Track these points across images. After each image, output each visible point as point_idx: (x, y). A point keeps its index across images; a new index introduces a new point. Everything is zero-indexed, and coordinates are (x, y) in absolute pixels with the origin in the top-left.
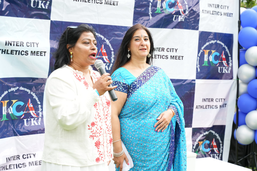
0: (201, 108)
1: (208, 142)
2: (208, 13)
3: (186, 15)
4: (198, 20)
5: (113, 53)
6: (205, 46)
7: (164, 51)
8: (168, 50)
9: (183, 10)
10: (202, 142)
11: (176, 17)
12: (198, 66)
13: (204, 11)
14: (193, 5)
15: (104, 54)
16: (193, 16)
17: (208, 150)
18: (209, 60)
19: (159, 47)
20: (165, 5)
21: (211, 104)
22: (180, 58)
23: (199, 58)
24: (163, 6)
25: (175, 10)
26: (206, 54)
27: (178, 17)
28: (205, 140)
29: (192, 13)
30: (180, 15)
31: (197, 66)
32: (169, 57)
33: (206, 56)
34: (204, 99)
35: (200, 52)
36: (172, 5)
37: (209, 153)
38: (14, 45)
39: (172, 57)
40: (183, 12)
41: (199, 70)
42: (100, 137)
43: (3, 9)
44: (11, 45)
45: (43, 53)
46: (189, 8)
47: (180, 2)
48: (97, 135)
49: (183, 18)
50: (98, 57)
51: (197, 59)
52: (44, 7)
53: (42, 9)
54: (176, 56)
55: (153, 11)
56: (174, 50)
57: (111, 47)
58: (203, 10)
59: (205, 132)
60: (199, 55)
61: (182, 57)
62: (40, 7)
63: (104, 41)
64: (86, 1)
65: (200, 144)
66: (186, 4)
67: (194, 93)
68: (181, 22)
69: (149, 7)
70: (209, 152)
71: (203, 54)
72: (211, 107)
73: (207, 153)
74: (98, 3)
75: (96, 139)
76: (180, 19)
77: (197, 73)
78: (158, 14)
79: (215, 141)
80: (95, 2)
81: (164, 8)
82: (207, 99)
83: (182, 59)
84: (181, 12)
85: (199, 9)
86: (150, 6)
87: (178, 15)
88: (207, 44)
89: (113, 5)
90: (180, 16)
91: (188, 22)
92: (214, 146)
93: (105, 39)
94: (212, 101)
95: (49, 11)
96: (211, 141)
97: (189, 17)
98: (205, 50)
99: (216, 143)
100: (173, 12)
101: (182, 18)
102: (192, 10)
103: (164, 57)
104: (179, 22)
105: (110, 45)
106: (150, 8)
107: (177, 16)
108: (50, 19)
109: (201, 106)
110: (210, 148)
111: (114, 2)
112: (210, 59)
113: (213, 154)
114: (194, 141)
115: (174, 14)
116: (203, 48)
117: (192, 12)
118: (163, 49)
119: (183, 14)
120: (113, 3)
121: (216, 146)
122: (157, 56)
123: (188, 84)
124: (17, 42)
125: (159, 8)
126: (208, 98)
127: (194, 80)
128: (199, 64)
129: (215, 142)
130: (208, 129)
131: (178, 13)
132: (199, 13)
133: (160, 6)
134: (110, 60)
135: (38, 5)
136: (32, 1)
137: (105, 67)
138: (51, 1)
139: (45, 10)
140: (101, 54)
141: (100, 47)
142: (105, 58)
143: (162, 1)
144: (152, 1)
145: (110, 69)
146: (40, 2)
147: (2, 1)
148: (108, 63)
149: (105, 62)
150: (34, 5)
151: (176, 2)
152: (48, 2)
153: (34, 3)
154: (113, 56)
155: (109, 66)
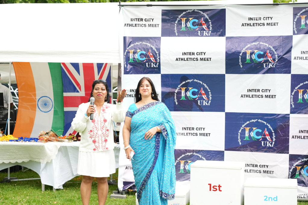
2: (301, 59)
4: (290, 66)
5: (210, 93)
6: (299, 86)
7: (259, 92)
8: (263, 91)
9: (272, 59)
10: (300, 167)
12: (293, 103)
16: (284, 63)
18: (303, 98)
19: (254, 89)
22: (273, 96)
24: (252, 57)
28: (305, 166)
29: (283, 60)
30: (270, 62)
32: (264, 96)
33: (300, 94)
34: (301, 131)
35: (294, 92)
36: (260, 56)
39: (266, 96)
41: (293, 106)
42: (96, 138)
46: (279, 57)
47: (269, 53)
48: (93, 137)
50: (199, 97)
51: (291, 98)
52: (155, 66)
54: (269, 95)
56: (268, 91)
57: (208, 89)
58: (295, 57)
60: (293, 94)
61: (275, 96)
62: (152, 66)
65: (298, 169)
66: (275, 54)
67: (289, 125)
68: (272, 68)
69: (239, 59)
74: (195, 60)
75: (93, 139)
76: (270, 65)
78: (248, 63)
80: (193, 60)
81: (253, 58)
82: (305, 131)
83: (275, 98)
85: (291, 57)
88: (301, 84)
90: (270, 64)
97: (280, 63)
98: (299, 90)
101: (271, 65)
102: (282, 58)
103: (259, 96)
104: (269, 69)
105: (207, 88)
107: (268, 64)
108: (160, 73)
109: (299, 136)
112: (305, 97)
114: (291, 165)
115: (264, 62)
116: (296, 88)
118: (259, 90)
119: (273, 62)
120: (207, 59)
122: (254, 96)
123: (281, 117)
125: (248, 59)
127: (289, 115)
130: (306, 157)
132: (291, 59)
133: (249, 57)
134: (208, 98)
135: (151, 65)
136: (147, 64)
137: (205, 103)
138: (159, 63)
139: (156, 68)
140: (201, 94)
141: (199, 90)
142: (204, 97)
143: (251, 54)
144: (241, 55)
145: (209, 105)
146: (152, 64)
147: (127, 65)
148: (207, 100)
149: (204, 100)
150: (148, 66)
151: (265, 53)
152: (158, 63)
153: (148, 64)
154: (210, 95)
155: (208, 103)
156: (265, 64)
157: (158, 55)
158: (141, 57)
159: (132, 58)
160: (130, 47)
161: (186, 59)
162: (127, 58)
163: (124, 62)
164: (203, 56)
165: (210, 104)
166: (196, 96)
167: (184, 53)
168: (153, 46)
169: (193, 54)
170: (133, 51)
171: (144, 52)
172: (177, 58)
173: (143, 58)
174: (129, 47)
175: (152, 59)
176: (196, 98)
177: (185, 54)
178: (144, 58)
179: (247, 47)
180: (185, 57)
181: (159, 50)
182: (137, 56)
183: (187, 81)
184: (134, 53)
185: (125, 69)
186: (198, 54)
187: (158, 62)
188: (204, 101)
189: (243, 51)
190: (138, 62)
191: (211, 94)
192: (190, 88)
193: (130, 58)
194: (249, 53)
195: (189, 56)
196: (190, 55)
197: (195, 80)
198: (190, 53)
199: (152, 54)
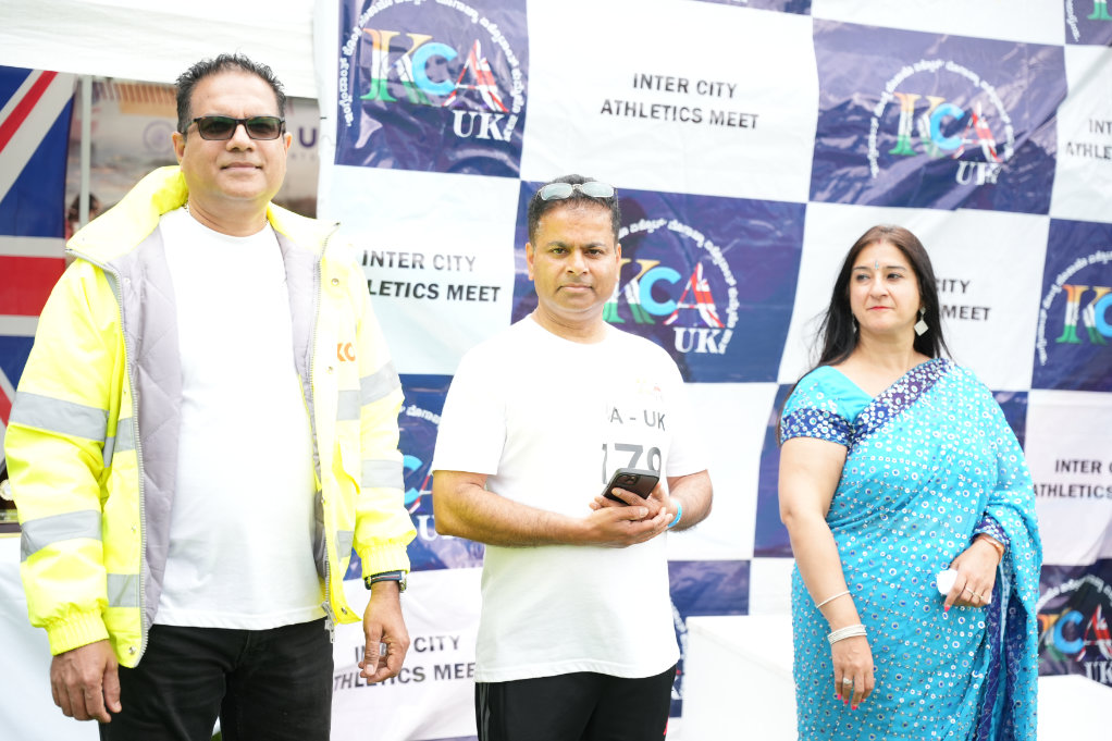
0: (1052, 494)
1: (1076, 617)
2: (1088, 154)
3: (1005, 162)
4: (1050, 181)
5: (733, 293)
6: (1071, 271)
9: (993, 144)
10: (1053, 618)
11: (967, 168)
12: (1043, 343)
13: (1074, 147)
14: (1031, 125)
15: (703, 297)
16: (1029, 167)
17: (1077, 646)
18: (1080, 322)
20: (926, 125)
21: (1090, 479)
22: (976, 313)
23: (1044, 315)
24: (920, 128)
25: (966, 145)
26: (1074, 301)
27: (976, 168)
28: (1065, 611)
29: (1028, 153)
31: (1037, 341)
33: (1072, 306)
34: (1063, 463)
35: (1052, 294)
36: (952, 128)
37: (1081, 658)
38: (391, 265)
39: (950, 312)
40: (995, 151)
41: (1043, 357)
43: (360, 144)
44: (381, 263)
45: (491, 292)
46: (1017, 137)
47: (983, 115)
49: (993, 172)
50: (681, 309)
51: (1039, 319)
52: (497, 136)
53: (491, 143)
54: (963, 309)
55: (884, 147)
56: (958, 286)
57: (727, 273)
58: (1070, 144)
59: (1065, 581)
60: (1047, 304)
61: (987, 310)
62: (483, 135)
63: (704, 251)
64: (644, 113)
65: (1046, 626)
66: (1004, 125)
68: (987, 185)
69: (867, 131)
70: (1079, 653)
71: (1060, 301)
72: (1092, 492)
73: (1073, 656)
74: (688, 119)
76: (984, 174)
77: (1037, 367)
78: (901, 157)
79: (1103, 615)
80: (678, 115)
81: (923, 135)
82: (1076, 462)
83: (986, 318)
84: (986, 152)
86: (874, 131)
87: (973, 160)
88: (1080, 264)
89: (741, 125)
90: (981, 166)
91: (1011, 187)
92: (1098, 634)
93: (709, 245)
94: (1096, 471)
95: (515, 149)
96: (1089, 614)
97: (1015, 167)
98: (1069, 288)
99: (1107, 621)
100: (958, 150)
101: (989, 173)
102: (1028, 143)
104: (980, 187)
105: (725, 267)
106: (872, 138)
107: (973, 164)
108: (515, 175)
109: (1053, 487)
110: (1083, 639)
111: (744, 117)
112: (1086, 318)
113: (1093, 661)
115: (963, 158)
116: (1062, 279)
117: (1027, 150)
119: (993, 159)
120: (741, 121)
121: (1106, 634)
124: (401, 254)
125: (904, 136)
126: (1080, 458)
127: (1024, 395)
128: (1046, 337)
129: (1103, 620)
130: (1077, 572)
131: (976, 155)
132: (1055, 153)
133: (910, 128)
134: (723, 318)
135: (477, 129)
136: (459, 115)
137: (706, 343)
138: (522, 116)
139: (501, 145)
140: (693, 297)
141: (687, 274)
142: (706, 310)
143: (918, 112)
144: (879, 110)
145: (722, 349)
146: (486, 117)
147: (357, 116)
148: (714, 328)
149: (704, 325)
150: (464, 130)
151: (968, 114)
152: (513, 120)
153: (466, 119)
154: (734, 304)
155: (718, 339)
156: (963, 165)
157: (516, 73)
158: (430, 78)
159: (384, 77)
160: (372, 11)
161: (647, 112)
162: (359, 77)
163: (340, 94)
164: (722, 104)
165: (730, 346)
166: (668, 307)
167: (644, 77)
168: (492, 21)
169: (683, 87)
170: (392, 39)
171: (448, 52)
172: (608, 102)
173: (442, 81)
174: (369, 10)
175: (487, 90)
176: (669, 316)
177: (645, 85)
178: (449, 85)
179: (899, 79)
180: (646, 97)
181: (521, 47)
182: (409, 68)
183: (635, 228)
184: (396, 50)
185: (347, 134)
186: (703, 88)
187: (516, 109)
188: (703, 332)
189: (886, 98)
190: (415, 99)
191: (739, 298)
192: (646, 264)
193: (375, 75)
194: (911, 107)
195: (663, 97)
196: (667, 89)
197: (675, 226)
198: (668, 78)
199: (486, 68)
